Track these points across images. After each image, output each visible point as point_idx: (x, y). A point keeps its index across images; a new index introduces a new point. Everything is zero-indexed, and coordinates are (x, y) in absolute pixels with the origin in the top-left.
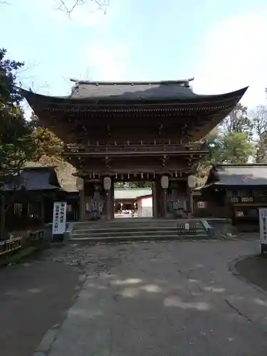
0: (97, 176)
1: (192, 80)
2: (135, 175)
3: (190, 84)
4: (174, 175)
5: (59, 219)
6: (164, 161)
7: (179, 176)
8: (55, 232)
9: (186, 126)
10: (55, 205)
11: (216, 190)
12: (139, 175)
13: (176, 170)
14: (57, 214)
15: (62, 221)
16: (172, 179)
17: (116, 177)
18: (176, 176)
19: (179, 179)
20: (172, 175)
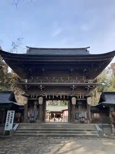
0: (35, 97)
1: (89, 47)
2: (57, 96)
3: (88, 49)
4: (79, 97)
5: (10, 121)
6: (73, 89)
7: (82, 98)
8: (6, 129)
9: (85, 70)
10: (8, 112)
11: (104, 107)
12: (59, 96)
13: (80, 94)
14: (9, 118)
15: (11, 122)
16: (78, 99)
17: (46, 97)
18: (81, 97)
19: (82, 99)
20: (78, 97)
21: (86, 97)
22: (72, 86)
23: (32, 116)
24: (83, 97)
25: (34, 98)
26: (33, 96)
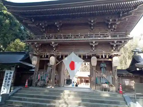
4: (102, 56)
6: (94, 46)
10: (6, 72)
16: (100, 60)
17: (60, 57)
18: (104, 57)
19: (106, 60)
20: (100, 57)
21: (111, 57)
22: (92, 43)
23: (42, 79)
24: (107, 57)
25: (46, 58)
26: (45, 56)
